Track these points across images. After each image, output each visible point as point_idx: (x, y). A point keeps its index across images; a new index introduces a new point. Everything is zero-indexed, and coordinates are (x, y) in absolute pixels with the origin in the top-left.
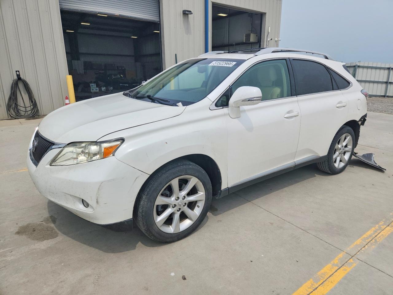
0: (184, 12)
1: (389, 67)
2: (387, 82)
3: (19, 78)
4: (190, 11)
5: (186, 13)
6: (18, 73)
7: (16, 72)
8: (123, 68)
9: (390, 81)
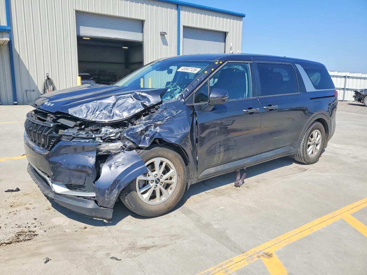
0: (161, 33)
1: (345, 76)
2: (344, 89)
3: (49, 79)
4: (166, 33)
5: (163, 34)
6: (48, 75)
7: (47, 74)
8: (115, 74)
9: (347, 87)
